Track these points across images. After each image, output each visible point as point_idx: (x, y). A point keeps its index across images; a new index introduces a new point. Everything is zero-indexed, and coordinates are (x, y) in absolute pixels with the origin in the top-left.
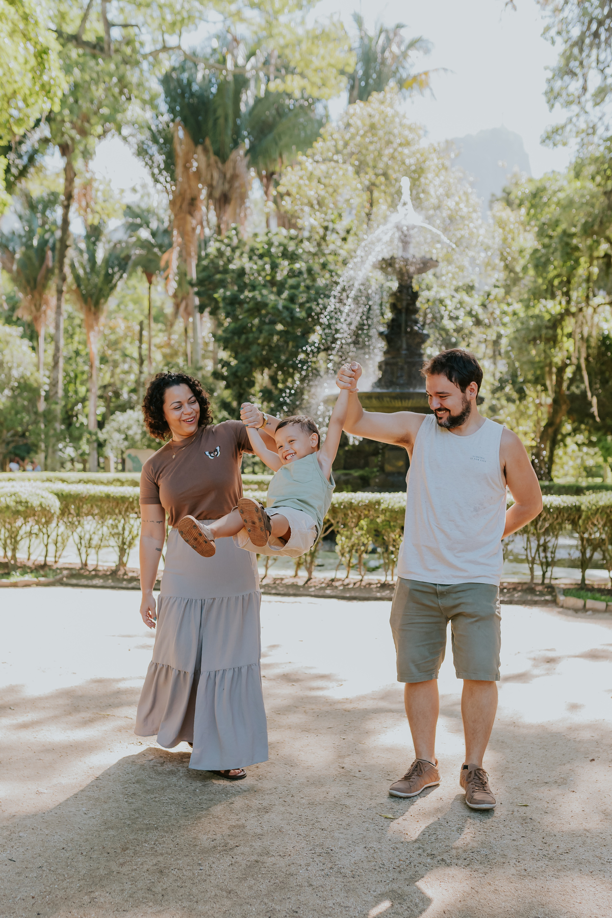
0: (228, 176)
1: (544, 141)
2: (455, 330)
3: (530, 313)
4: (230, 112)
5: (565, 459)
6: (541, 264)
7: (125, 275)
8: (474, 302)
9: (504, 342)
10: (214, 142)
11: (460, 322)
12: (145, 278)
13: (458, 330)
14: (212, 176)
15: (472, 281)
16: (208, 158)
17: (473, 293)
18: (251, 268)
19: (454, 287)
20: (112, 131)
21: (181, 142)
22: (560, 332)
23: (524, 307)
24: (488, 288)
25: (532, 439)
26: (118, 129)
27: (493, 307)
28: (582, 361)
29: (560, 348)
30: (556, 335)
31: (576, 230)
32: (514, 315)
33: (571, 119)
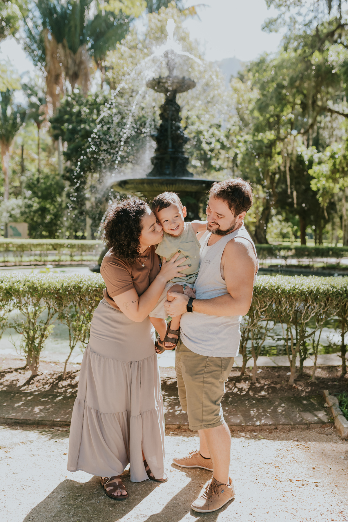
0: (77, 61)
1: (264, 28)
2: (210, 150)
3: (256, 138)
4: (78, 23)
5: (272, 229)
6: (262, 107)
7: (24, 124)
8: (221, 134)
9: (240, 156)
10: (68, 41)
11: (212, 146)
12: (35, 125)
13: (212, 150)
14: (68, 62)
15: (220, 122)
16: (65, 51)
17: (220, 129)
18: (85, 112)
19: (209, 125)
20: (9, 35)
21: (49, 41)
22: (273, 151)
23: (251, 136)
24: (229, 126)
25: (255, 218)
26: (13, 34)
27: (232, 137)
28: (287, 169)
29: (274, 161)
30: (271, 152)
31: (285, 83)
32: (245, 142)
33: (281, 15)
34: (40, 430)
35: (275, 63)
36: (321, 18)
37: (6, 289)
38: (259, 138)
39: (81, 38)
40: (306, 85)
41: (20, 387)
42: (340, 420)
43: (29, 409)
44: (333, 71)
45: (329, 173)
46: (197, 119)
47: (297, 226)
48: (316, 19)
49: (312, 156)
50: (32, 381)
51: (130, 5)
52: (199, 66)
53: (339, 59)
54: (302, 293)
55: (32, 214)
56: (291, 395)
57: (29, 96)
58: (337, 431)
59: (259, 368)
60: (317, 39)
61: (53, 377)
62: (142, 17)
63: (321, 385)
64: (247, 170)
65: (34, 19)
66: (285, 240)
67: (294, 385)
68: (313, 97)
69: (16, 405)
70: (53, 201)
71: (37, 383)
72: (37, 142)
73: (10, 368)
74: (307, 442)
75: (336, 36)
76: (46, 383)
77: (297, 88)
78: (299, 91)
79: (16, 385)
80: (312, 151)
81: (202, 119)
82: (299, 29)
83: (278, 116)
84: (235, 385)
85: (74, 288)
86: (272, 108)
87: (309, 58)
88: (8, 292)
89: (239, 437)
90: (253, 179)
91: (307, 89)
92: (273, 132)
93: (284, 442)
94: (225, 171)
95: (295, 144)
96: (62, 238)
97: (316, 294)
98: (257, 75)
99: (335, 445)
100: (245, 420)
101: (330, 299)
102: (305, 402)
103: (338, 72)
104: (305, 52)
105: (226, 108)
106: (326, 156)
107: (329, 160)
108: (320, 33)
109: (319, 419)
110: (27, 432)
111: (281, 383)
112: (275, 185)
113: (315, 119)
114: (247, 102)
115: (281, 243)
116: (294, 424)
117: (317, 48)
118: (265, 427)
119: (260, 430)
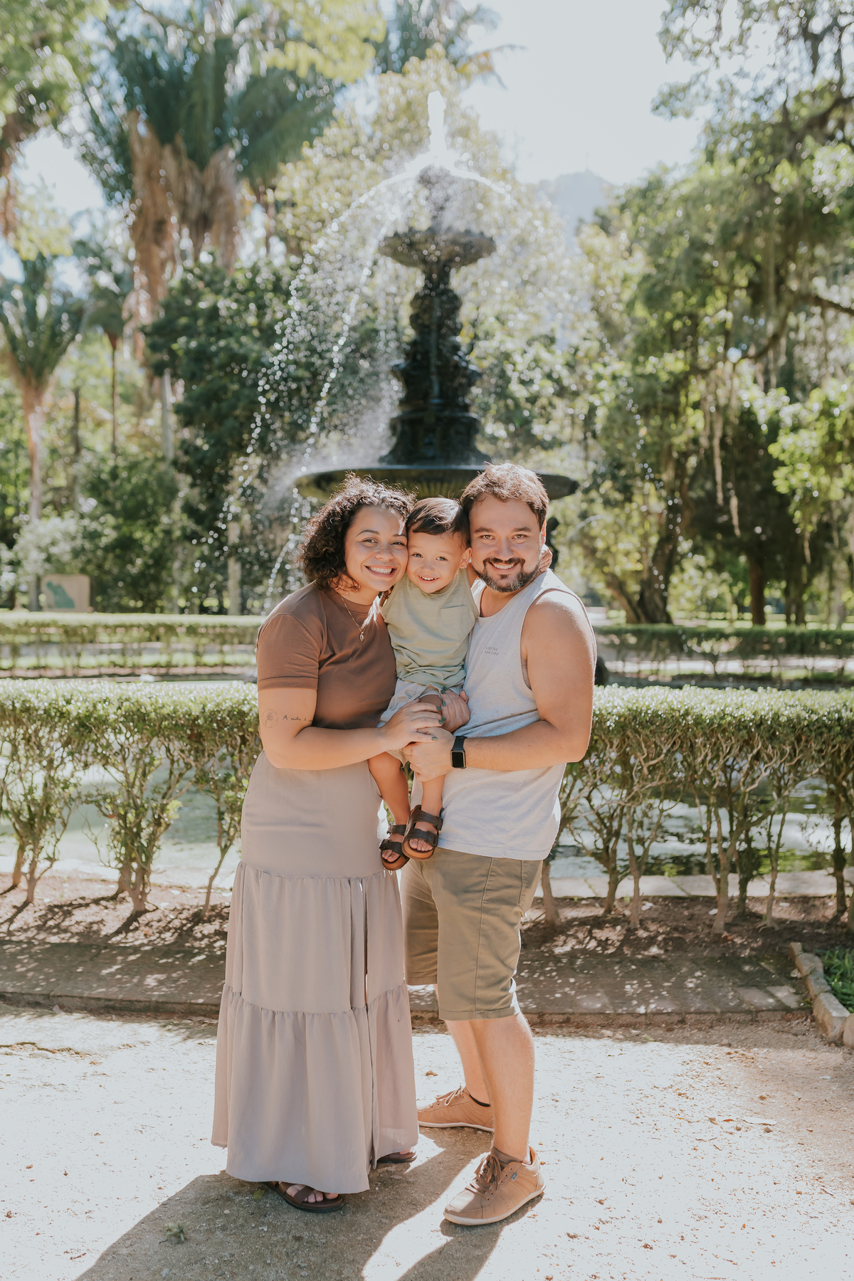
0: (209, 188)
1: (657, 108)
2: (528, 400)
3: (639, 370)
4: (210, 97)
5: (681, 588)
6: (654, 296)
7: (79, 337)
8: (556, 361)
9: (601, 413)
10: (187, 140)
11: (535, 388)
12: (106, 340)
13: (533, 400)
14: (185, 189)
15: (553, 330)
16: (180, 164)
17: (554, 347)
18: (228, 308)
19: (527, 336)
20: (46, 125)
21: (141, 139)
22: (683, 399)
23: (629, 366)
24: (575, 340)
25: (639, 561)
26: (55, 123)
27: (583, 368)
28: (716, 442)
29: (684, 424)
30: (677, 404)
31: (710, 239)
32: (615, 378)
33: (698, 76)
34: (163, 1022)
35: (685, 189)
36: (795, 82)
37: (78, 718)
38: (649, 369)
39: (218, 131)
40: (759, 242)
41: (108, 937)
42: (824, 1002)
43: (135, 980)
44: (826, 210)
45: (818, 451)
46: (497, 325)
47: (744, 580)
48: (783, 85)
49: (777, 412)
50: (135, 924)
51: (336, 54)
52: (501, 197)
53: (838, 181)
54: (741, 725)
55: (100, 553)
56: (717, 955)
57: (92, 270)
58: (819, 1026)
59: (646, 899)
60: (786, 134)
61: (183, 916)
62: (365, 81)
63: (786, 935)
64: (620, 446)
65: (105, 88)
66: (714, 615)
67: (725, 934)
68: (777, 271)
69: (105, 972)
70: (151, 524)
71: (147, 929)
72: (109, 381)
73: (83, 898)
74: (749, 1048)
75: (831, 125)
76: (166, 929)
77: (739, 249)
78: (744, 257)
79: (98, 932)
80: (777, 399)
81: (511, 324)
82: (742, 110)
83: (694, 318)
84: (590, 932)
85: (230, 713)
86: (678, 296)
87: (768, 178)
88: (83, 725)
89: (601, 1037)
90: (633, 468)
91: (764, 252)
92: (681, 354)
93: (699, 1046)
94: (566, 448)
95: (736, 382)
96: (171, 611)
97: (771, 727)
98: (642, 219)
99: (813, 1055)
100: (612, 1003)
101: (804, 738)
102: (747, 968)
103: (837, 211)
104: (756, 163)
105: (567, 296)
106: (811, 411)
107: (817, 420)
108: (792, 118)
109: (778, 1001)
110: (135, 1026)
111: (695, 931)
112: (687, 481)
113: (783, 322)
114: (618, 282)
115: (702, 623)
116: (723, 1013)
117: (785, 154)
118: (658, 1019)
119: (648, 1025)
